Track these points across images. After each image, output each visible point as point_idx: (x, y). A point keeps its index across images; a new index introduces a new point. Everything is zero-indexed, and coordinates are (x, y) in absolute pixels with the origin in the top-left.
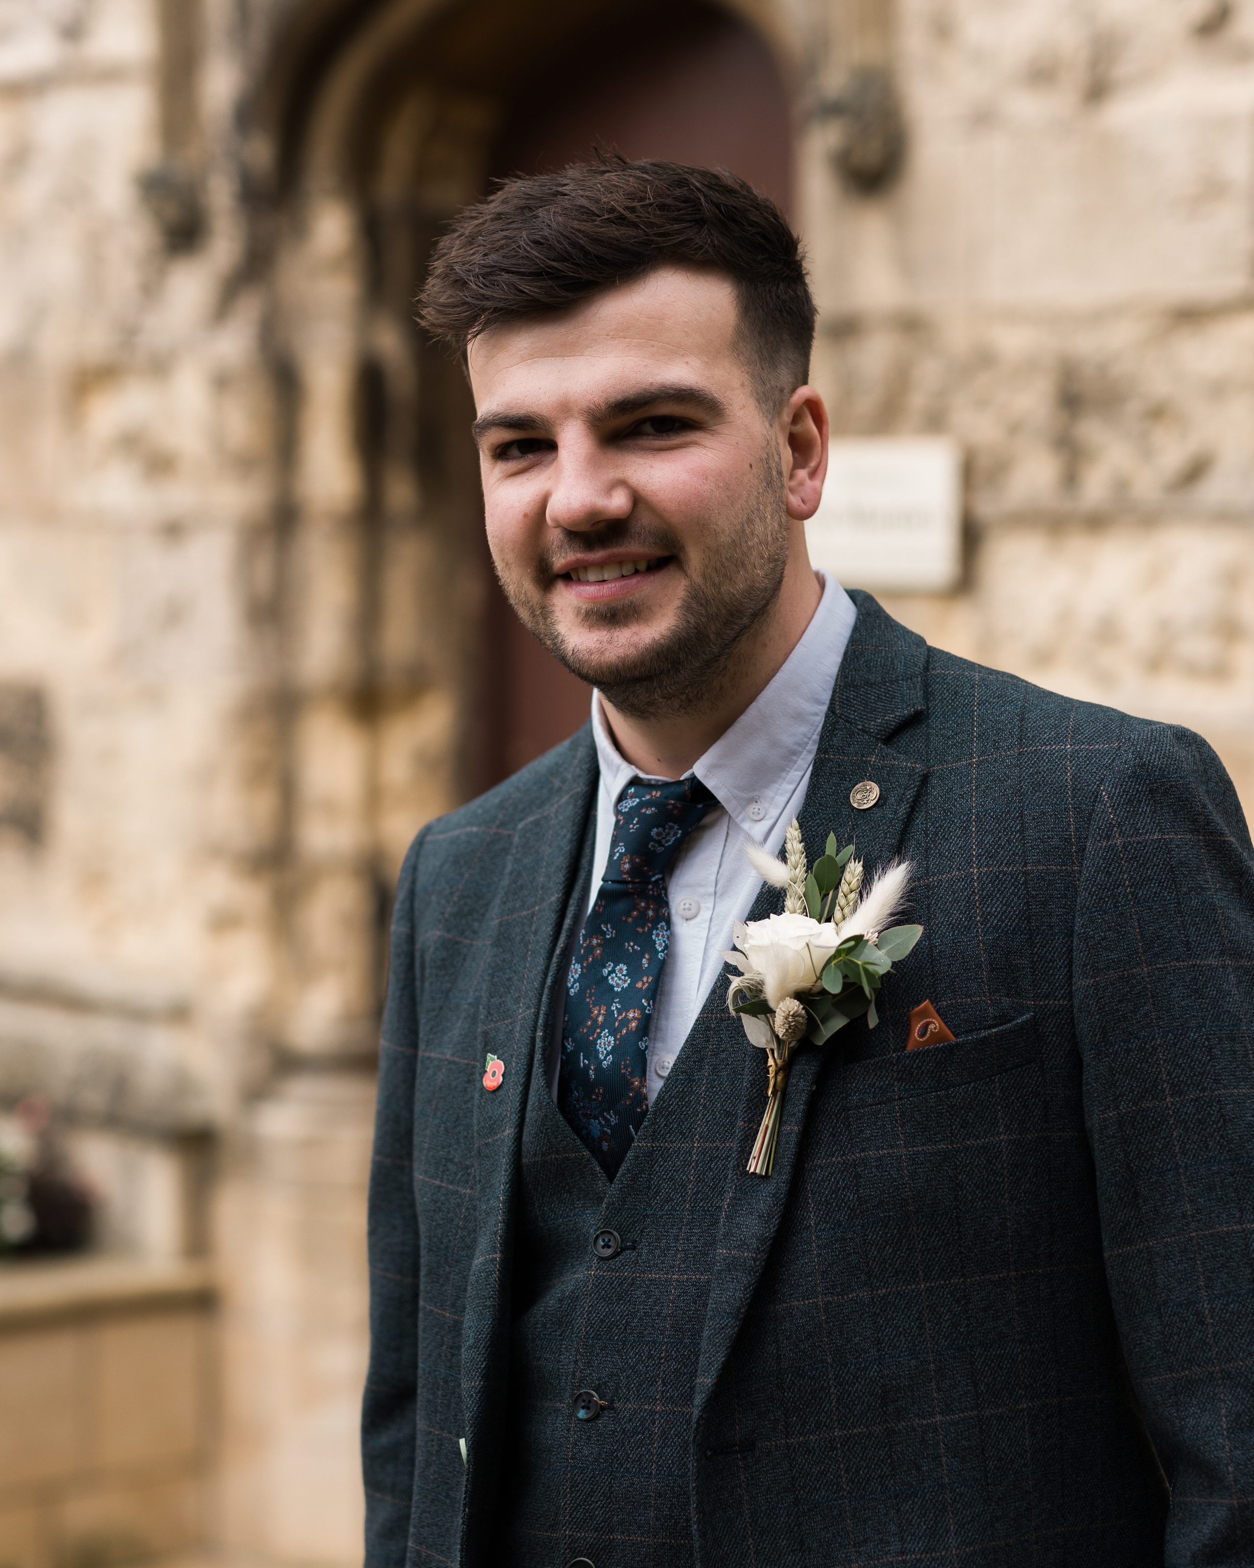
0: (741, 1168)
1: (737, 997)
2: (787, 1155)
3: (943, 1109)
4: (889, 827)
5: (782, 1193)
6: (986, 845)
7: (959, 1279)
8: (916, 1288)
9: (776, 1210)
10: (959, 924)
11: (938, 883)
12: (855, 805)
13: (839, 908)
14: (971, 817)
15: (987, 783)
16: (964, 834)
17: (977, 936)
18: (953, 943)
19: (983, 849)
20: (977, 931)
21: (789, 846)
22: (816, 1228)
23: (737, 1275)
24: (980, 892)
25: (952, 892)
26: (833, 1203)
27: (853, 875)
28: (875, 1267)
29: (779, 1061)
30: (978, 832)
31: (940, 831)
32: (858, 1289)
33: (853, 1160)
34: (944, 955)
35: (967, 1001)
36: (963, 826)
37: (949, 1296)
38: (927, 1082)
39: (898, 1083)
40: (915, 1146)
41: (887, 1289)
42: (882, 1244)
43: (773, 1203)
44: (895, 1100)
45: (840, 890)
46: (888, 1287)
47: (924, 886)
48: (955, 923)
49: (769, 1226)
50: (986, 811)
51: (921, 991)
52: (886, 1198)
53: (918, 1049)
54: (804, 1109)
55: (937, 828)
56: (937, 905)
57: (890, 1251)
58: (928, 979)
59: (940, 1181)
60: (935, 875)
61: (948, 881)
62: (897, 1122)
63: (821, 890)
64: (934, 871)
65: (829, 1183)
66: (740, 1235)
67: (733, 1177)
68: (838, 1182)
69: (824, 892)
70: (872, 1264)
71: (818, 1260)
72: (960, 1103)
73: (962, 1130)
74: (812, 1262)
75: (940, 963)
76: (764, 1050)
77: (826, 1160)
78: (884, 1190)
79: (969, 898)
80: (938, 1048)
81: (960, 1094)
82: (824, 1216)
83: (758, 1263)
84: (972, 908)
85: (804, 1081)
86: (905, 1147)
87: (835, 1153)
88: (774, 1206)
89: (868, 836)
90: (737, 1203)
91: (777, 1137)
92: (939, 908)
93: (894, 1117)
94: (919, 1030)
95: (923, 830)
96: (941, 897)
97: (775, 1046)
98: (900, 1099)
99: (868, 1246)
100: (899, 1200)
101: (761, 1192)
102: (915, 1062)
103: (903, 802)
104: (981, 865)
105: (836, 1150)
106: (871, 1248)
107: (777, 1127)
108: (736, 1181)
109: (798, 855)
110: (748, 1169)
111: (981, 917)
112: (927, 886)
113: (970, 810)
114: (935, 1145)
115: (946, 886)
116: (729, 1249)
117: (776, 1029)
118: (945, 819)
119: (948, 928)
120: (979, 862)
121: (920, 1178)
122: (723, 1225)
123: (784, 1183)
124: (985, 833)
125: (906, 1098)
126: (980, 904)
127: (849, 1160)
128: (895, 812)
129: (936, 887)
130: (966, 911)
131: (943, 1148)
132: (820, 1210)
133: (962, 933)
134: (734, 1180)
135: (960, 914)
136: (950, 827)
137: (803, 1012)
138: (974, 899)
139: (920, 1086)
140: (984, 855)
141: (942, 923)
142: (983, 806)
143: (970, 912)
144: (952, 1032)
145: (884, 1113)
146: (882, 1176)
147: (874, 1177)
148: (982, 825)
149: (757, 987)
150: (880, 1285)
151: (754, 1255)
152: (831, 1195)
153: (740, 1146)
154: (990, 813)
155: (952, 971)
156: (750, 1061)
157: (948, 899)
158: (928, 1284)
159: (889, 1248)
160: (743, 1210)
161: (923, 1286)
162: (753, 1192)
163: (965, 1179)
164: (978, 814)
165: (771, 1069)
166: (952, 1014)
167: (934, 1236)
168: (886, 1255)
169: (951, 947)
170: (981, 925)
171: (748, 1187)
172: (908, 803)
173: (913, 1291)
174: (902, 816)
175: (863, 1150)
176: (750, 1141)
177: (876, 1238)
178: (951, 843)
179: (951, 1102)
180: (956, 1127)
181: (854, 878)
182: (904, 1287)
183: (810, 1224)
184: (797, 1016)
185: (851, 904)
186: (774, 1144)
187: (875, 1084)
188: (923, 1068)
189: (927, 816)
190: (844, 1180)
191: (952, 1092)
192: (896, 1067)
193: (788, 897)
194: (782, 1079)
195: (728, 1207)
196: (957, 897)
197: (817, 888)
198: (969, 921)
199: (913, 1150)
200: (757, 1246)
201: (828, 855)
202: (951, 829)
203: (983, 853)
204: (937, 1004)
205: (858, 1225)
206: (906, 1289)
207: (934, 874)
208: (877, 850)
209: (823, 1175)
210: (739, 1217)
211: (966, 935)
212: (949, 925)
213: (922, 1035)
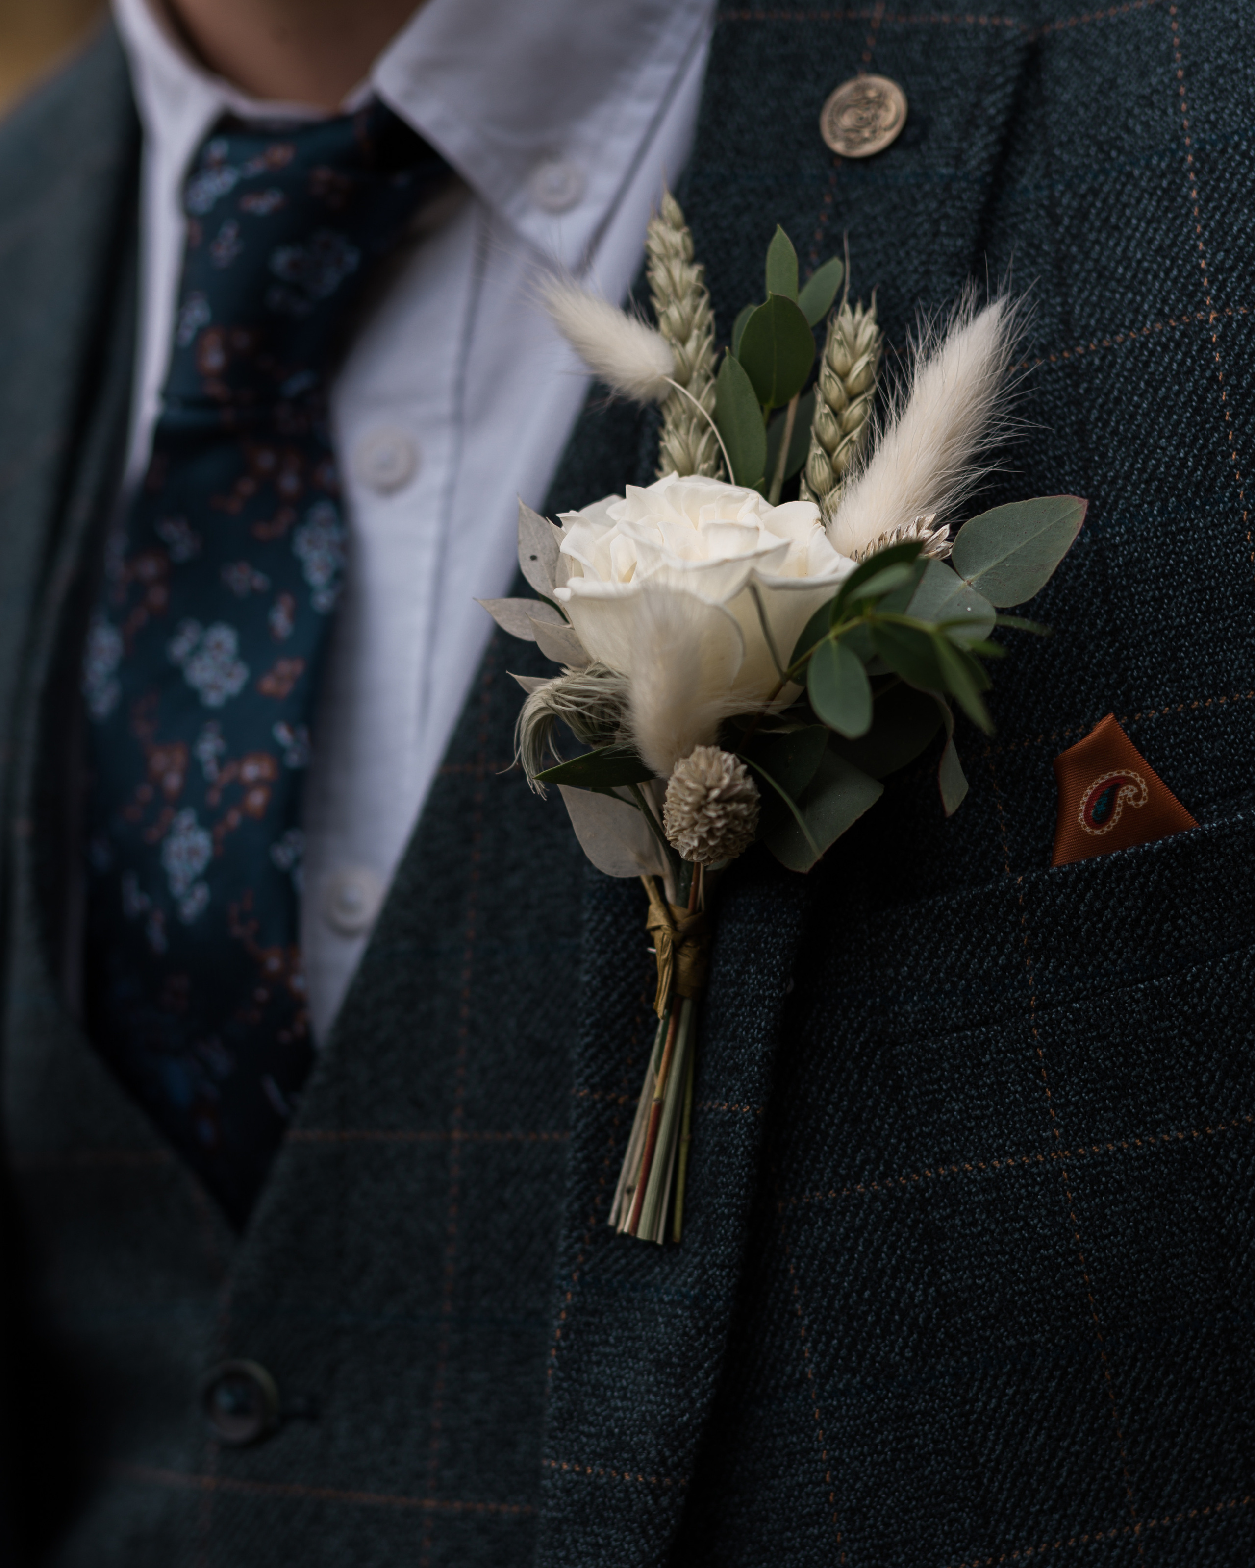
0: (592, 1221)
1: (544, 737)
2: (725, 1185)
3: (1172, 1028)
4: (942, 203)
5: (718, 1297)
6: (1236, 238)
7: (1239, 1500)
8: (1119, 1536)
9: (705, 1345)
10: (1178, 477)
11: (1103, 359)
12: (839, 147)
13: (819, 451)
14: (1183, 160)
15: (1219, 55)
16: (1167, 210)
17: (1235, 511)
18: (1166, 534)
19: (1227, 252)
20: (1234, 496)
21: (659, 277)
22: (822, 1387)
23: (608, 1537)
24: (1233, 380)
25: (1148, 383)
26: (866, 1313)
27: (852, 348)
28: (1000, 1489)
29: (679, 913)
30: (1208, 200)
31: (1093, 205)
32: (955, 1552)
33: (916, 1187)
34: (1142, 572)
35: (1218, 705)
36: (1159, 186)
37: (1212, 1549)
38: (1119, 953)
39: (1036, 960)
40: (1097, 1142)
41: (1037, 1547)
42: (1015, 1423)
43: (695, 1326)
44: (1028, 1010)
45: (819, 398)
46: (1040, 1541)
47: (1062, 368)
48: (1167, 473)
49: (687, 1393)
50: (1226, 138)
51: (1082, 681)
52: (1021, 1294)
53: (1091, 861)
54: (765, 1054)
55: (1084, 197)
56: (1106, 424)
57: (1041, 1438)
58: (1098, 647)
59: (1173, 1235)
60: (1093, 334)
61: (1131, 351)
62: (1038, 1075)
63: (762, 397)
64: (1087, 326)
65: (852, 1258)
66: (607, 1419)
67: (570, 1246)
68: (878, 1252)
69: (771, 404)
70: (991, 1481)
71: (834, 1478)
72: (1218, 1008)
73: (1229, 1083)
74: (818, 1484)
75: (1132, 596)
76: (637, 881)
77: (838, 1191)
78: (1014, 1272)
79: (1202, 399)
80: (1148, 853)
81: (1219, 980)
82: (843, 1352)
83: (664, 1501)
84: (1215, 429)
85: (761, 972)
86: (1067, 1146)
87: (862, 1168)
88: (699, 1334)
89: (882, 234)
90: (588, 1324)
91: (691, 1131)
92: (1115, 432)
93: (1029, 1059)
94: (1089, 805)
95: (1042, 206)
96: (1118, 401)
97: (665, 869)
98: (1044, 1006)
99: (975, 1431)
100: (1058, 1298)
101: (657, 1290)
102: (1082, 897)
103: (977, 127)
104: (1228, 297)
105: (864, 1162)
106: (985, 1438)
107: (688, 1101)
108: (581, 1259)
109: (687, 303)
110: (612, 1220)
111: (1240, 453)
112: (1072, 370)
113: (1176, 138)
114: (1155, 1134)
115: (1129, 365)
116: (579, 1461)
117: (669, 834)
118: (1103, 171)
119: (1146, 492)
120: (1219, 290)
121: (1115, 1233)
122: (557, 1388)
123: (722, 1267)
124: (1231, 202)
125: (1060, 1003)
126: (1234, 416)
127: (904, 1189)
128: (958, 159)
129: (1099, 369)
130: (1195, 439)
131: (1177, 1140)
132: (830, 1337)
133: (1190, 503)
134: (573, 1258)
135: (1177, 448)
136: (1120, 193)
137: (749, 784)
138: (1216, 400)
139: (1100, 964)
140: (1232, 269)
141: (1127, 477)
142: (1214, 125)
143: (1207, 440)
144: (1180, 799)
145: (999, 1051)
146: (1006, 1231)
147: (980, 1235)
148: (1218, 180)
149: (602, 714)
150: (1016, 1536)
151: (653, 1479)
152: (860, 1294)
153: (586, 1159)
154: (1237, 146)
155: (1167, 617)
156: (596, 909)
157: (1138, 406)
158: (1153, 1523)
159: (1037, 1433)
160: (606, 1343)
161: (1137, 1528)
162: (634, 1289)
163: (1244, 1223)
164: (1202, 149)
165: (658, 936)
166: (1179, 745)
167: (1164, 1390)
168: (1029, 1452)
169: (1160, 546)
170: (1244, 475)
171: (617, 1273)
172: (992, 129)
173: (1112, 1546)
174: (979, 167)
175: (944, 1159)
176: (611, 1142)
177: (999, 1406)
178: (1129, 239)
179: (1194, 1007)
180: (1212, 1077)
181: (856, 357)
182: (1085, 1538)
183: (803, 1374)
184: (730, 800)
185: (855, 434)
186: (684, 1150)
187: (967, 965)
188: (1108, 913)
189: (1049, 165)
190: (893, 1247)
191: (1196, 977)
192: (1026, 915)
193: (670, 426)
194: (694, 964)
195: (565, 1337)
196: (1166, 398)
197: (752, 395)
198: (1206, 468)
199: (1093, 1154)
200: (660, 1453)
201: (776, 298)
202: (1124, 199)
203: (1229, 263)
204: (1131, 717)
205: (942, 1375)
206: (1091, 1541)
207: (1088, 333)
208: (916, 271)
209: (833, 1235)
210: (598, 1363)
211: (1200, 510)
212: (1148, 482)
213: (1099, 819)
